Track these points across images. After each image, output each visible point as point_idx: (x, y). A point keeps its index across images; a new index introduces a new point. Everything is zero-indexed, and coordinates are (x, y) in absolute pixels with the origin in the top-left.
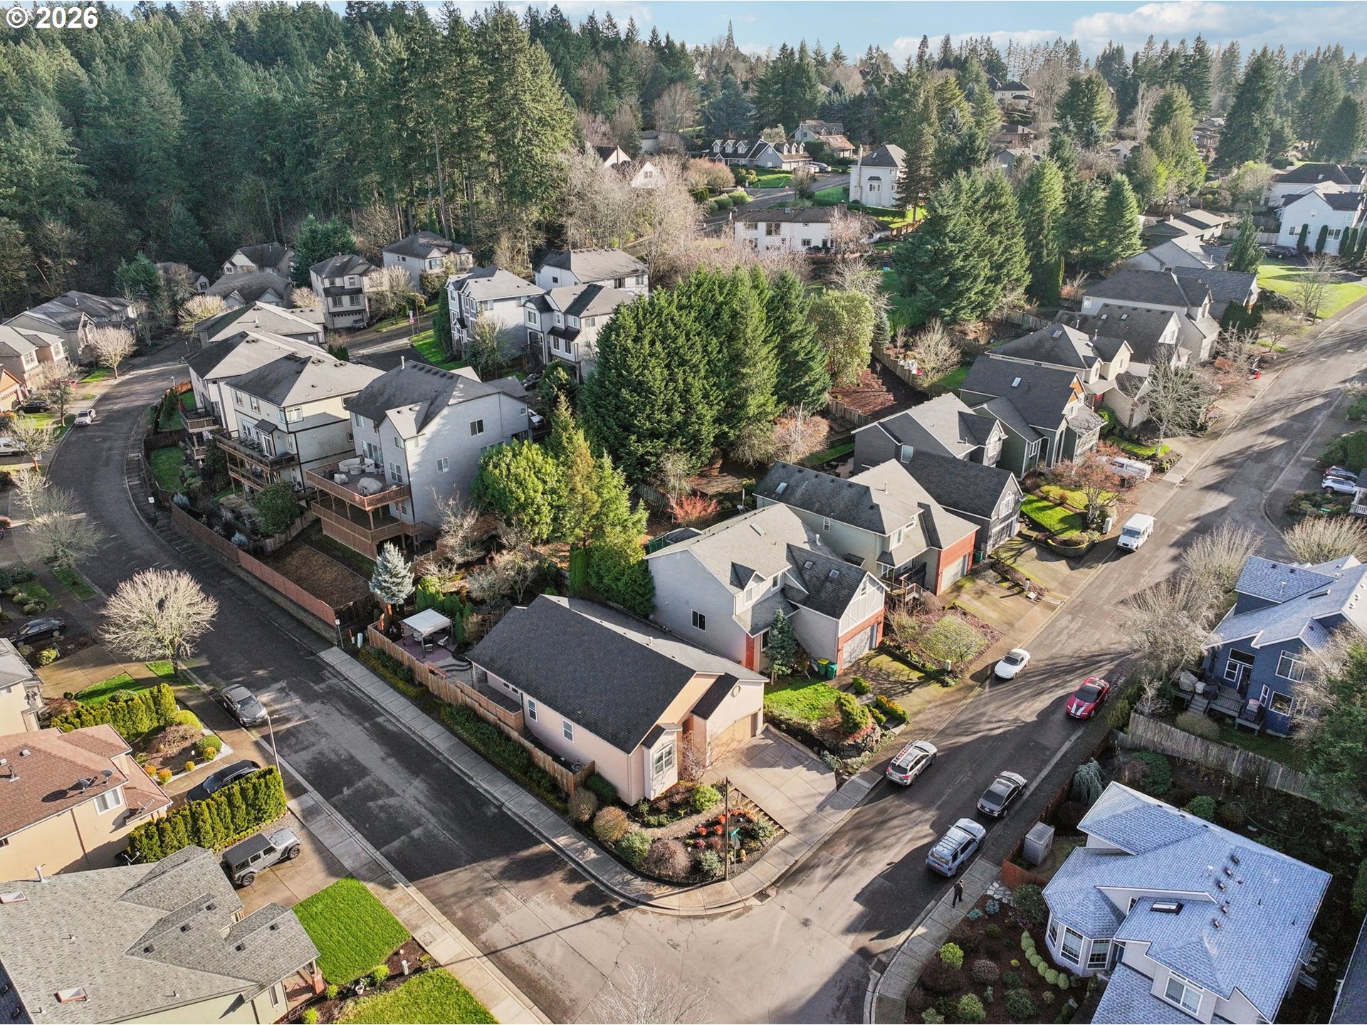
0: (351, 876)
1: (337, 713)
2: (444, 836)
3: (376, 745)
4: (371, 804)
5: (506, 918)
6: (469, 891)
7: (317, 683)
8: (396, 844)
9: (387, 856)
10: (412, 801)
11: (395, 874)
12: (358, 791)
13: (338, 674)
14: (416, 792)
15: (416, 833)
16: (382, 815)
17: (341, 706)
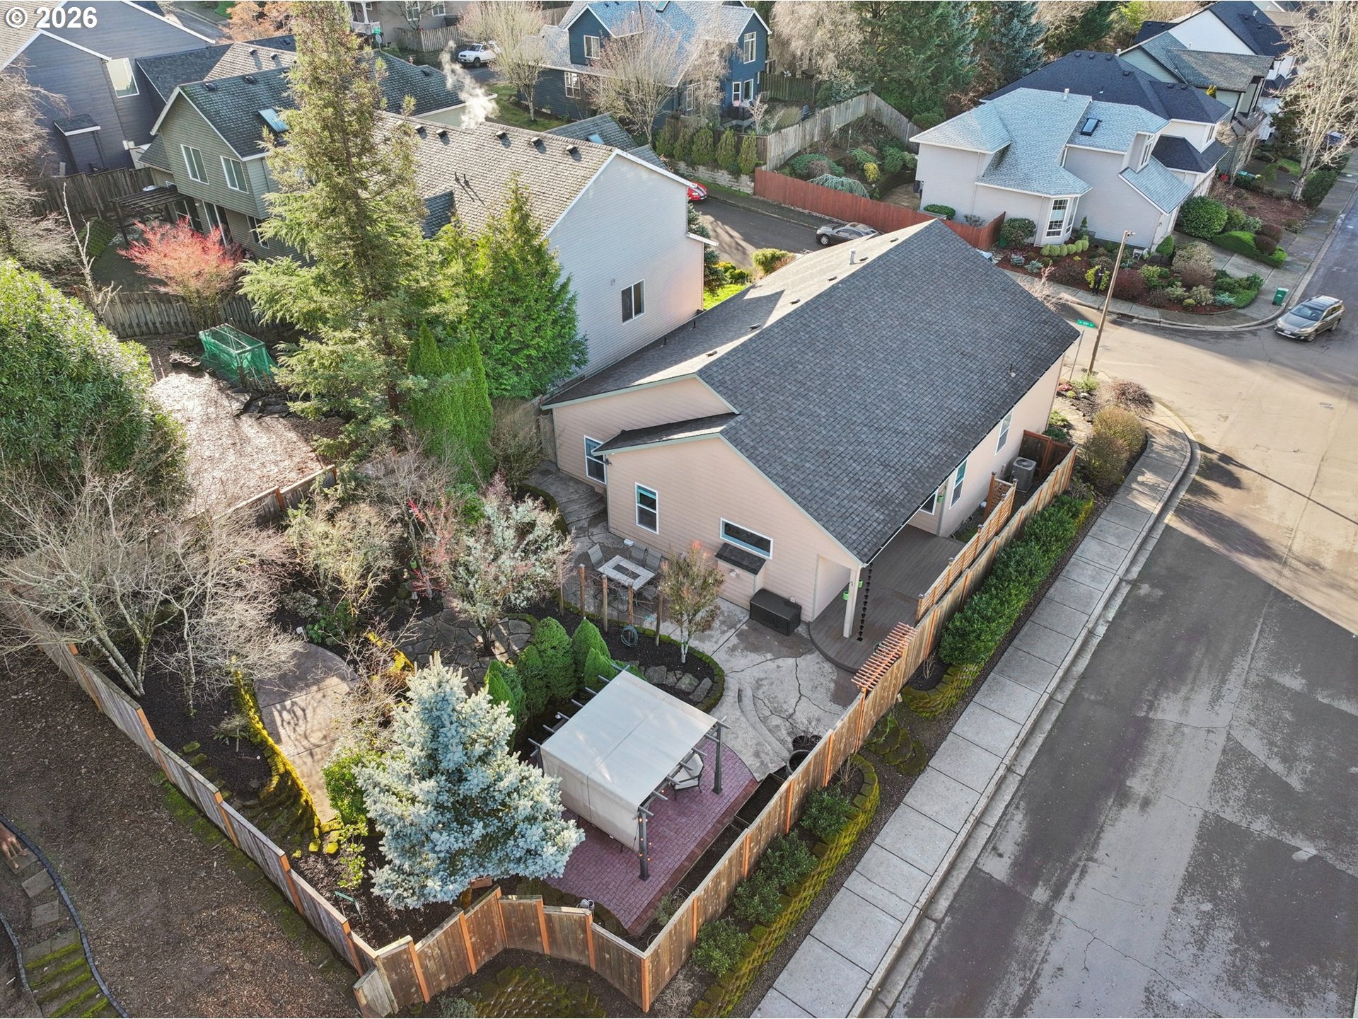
2: (1259, 642)
3: (1109, 838)
4: (1294, 782)
5: (1339, 545)
6: (1337, 586)
10: (1227, 710)
12: (1283, 823)
14: (1198, 709)
15: (1293, 683)
16: (1303, 752)
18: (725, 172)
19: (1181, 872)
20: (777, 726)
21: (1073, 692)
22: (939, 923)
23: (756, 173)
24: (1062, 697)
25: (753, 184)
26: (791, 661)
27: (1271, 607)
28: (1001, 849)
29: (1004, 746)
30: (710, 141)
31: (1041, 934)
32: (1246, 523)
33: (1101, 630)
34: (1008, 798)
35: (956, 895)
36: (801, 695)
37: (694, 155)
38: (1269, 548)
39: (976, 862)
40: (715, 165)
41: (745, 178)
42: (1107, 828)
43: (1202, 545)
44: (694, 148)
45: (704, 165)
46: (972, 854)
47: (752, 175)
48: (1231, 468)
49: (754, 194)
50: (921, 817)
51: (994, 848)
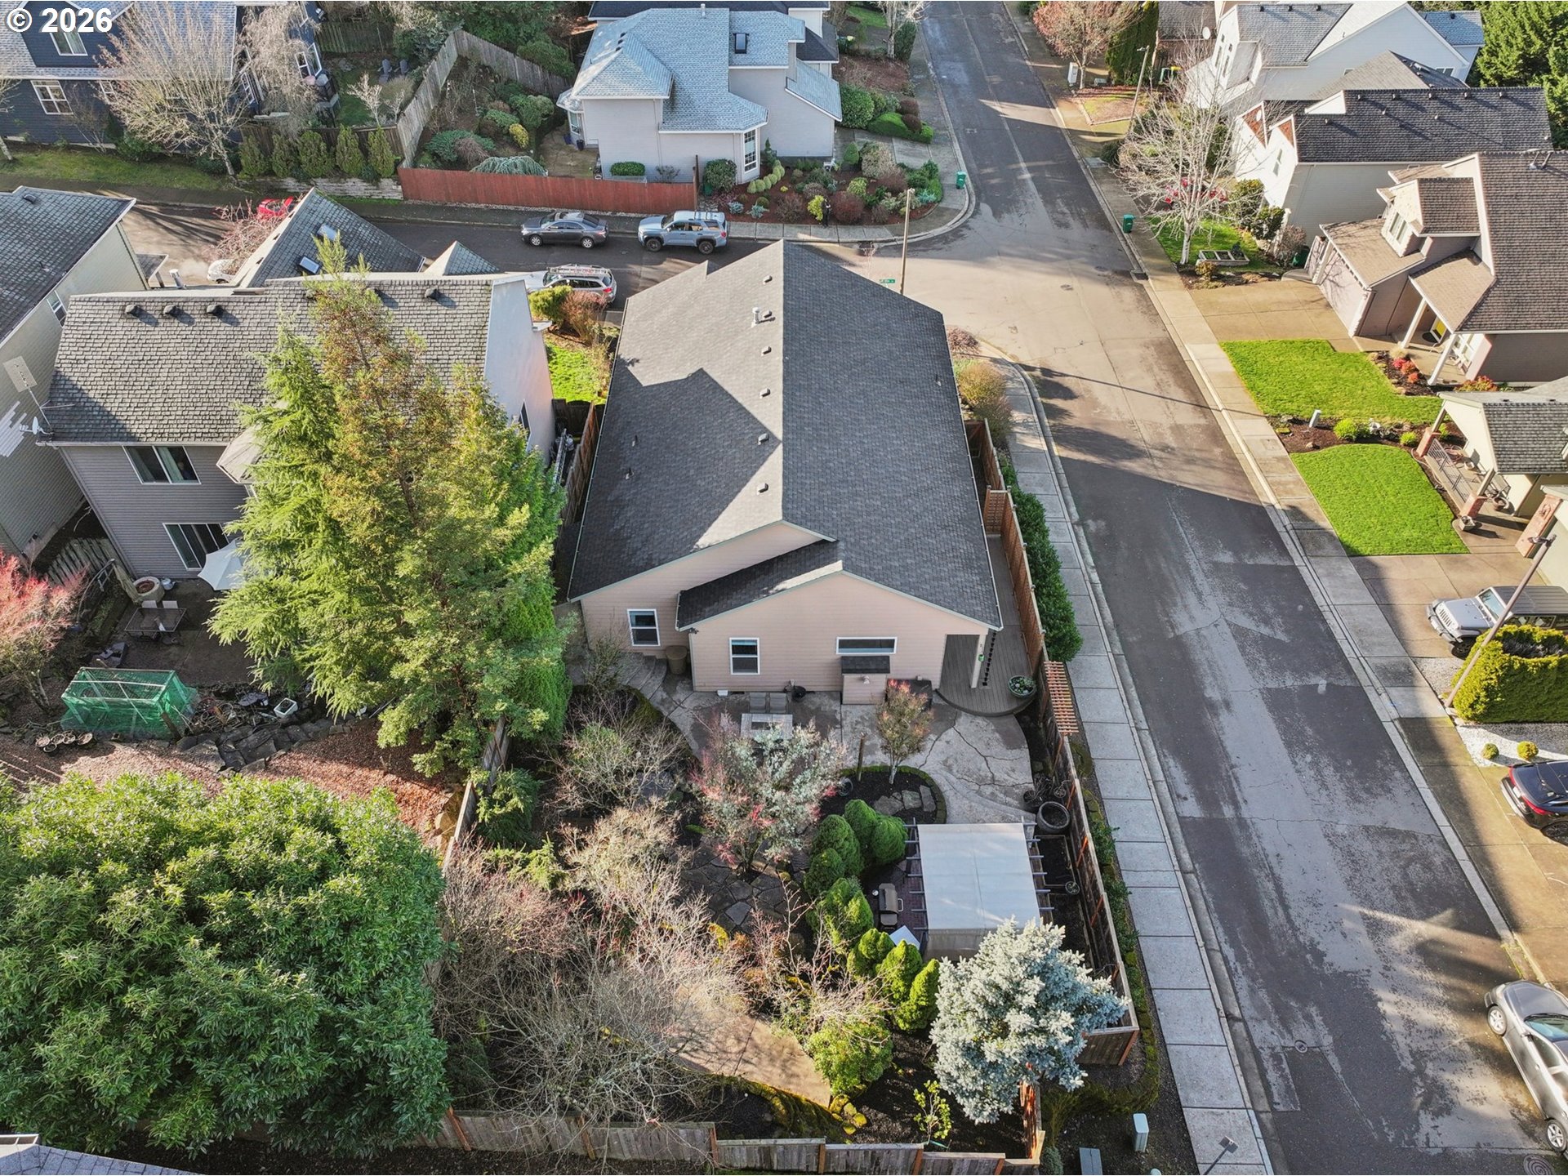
0: (1352, 553)
1: (1292, 893)
2: (1187, 534)
3: (1229, 744)
4: (1281, 636)
5: (1166, 423)
6: (1190, 461)
7: (1316, 1056)
8: (1264, 560)
9: (1283, 551)
10: (1211, 602)
11: (1282, 523)
12: (1298, 671)
13: (1249, 1057)
14: (1197, 611)
15: (1226, 558)
16: (1270, 610)
17: (1275, 917)
18: (357, 180)
19: (1281, 742)
20: (992, 794)
21: (1121, 641)
22: (1194, 871)
23: (400, 173)
24: (1118, 650)
25: (400, 187)
26: (951, 732)
27: (1170, 500)
28: (1183, 795)
29: (1121, 713)
30: (323, 146)
31: (1251, 839)
32: (1104, 429)
33: (1095, 577)
34: (1154, 752)
35: (1187, 845)
36: (985, 757)
37: (306, 168)
38: (1132, 447)
39: (1177, 814)
40: (338, 173)
41: (387, 183)
42: (1223, 738)
43: (1093, 464)
44: (304, 159)
45: (323, 176)
46: (1171, 809)
47: (396, 175)
48: (1056, 379)
49: (405, 198)
50: (1125, 802)
51: (1178, 796)
